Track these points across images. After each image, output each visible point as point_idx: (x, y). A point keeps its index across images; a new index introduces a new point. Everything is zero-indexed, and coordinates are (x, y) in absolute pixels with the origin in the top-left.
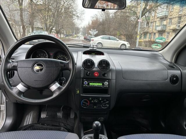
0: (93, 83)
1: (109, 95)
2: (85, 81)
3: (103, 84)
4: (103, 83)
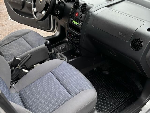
2: (71, 18)
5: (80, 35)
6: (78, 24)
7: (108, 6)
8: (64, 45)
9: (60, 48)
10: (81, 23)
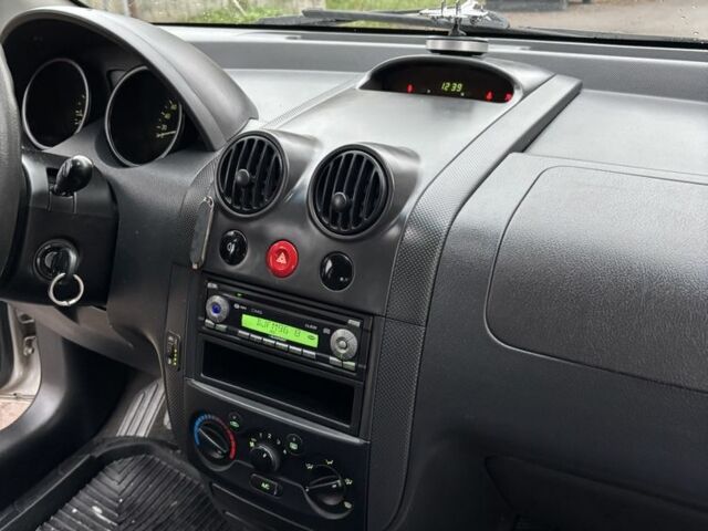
0: (263, 321)
1: (357, 436)
2: (215, 292)
3: (325, 345)
4: (327, 331)
5: (356, 441)
6: (308, 339)
7: (524, 145)
8: (118, 478)
9: (97, 510)
10: (351, 328)
